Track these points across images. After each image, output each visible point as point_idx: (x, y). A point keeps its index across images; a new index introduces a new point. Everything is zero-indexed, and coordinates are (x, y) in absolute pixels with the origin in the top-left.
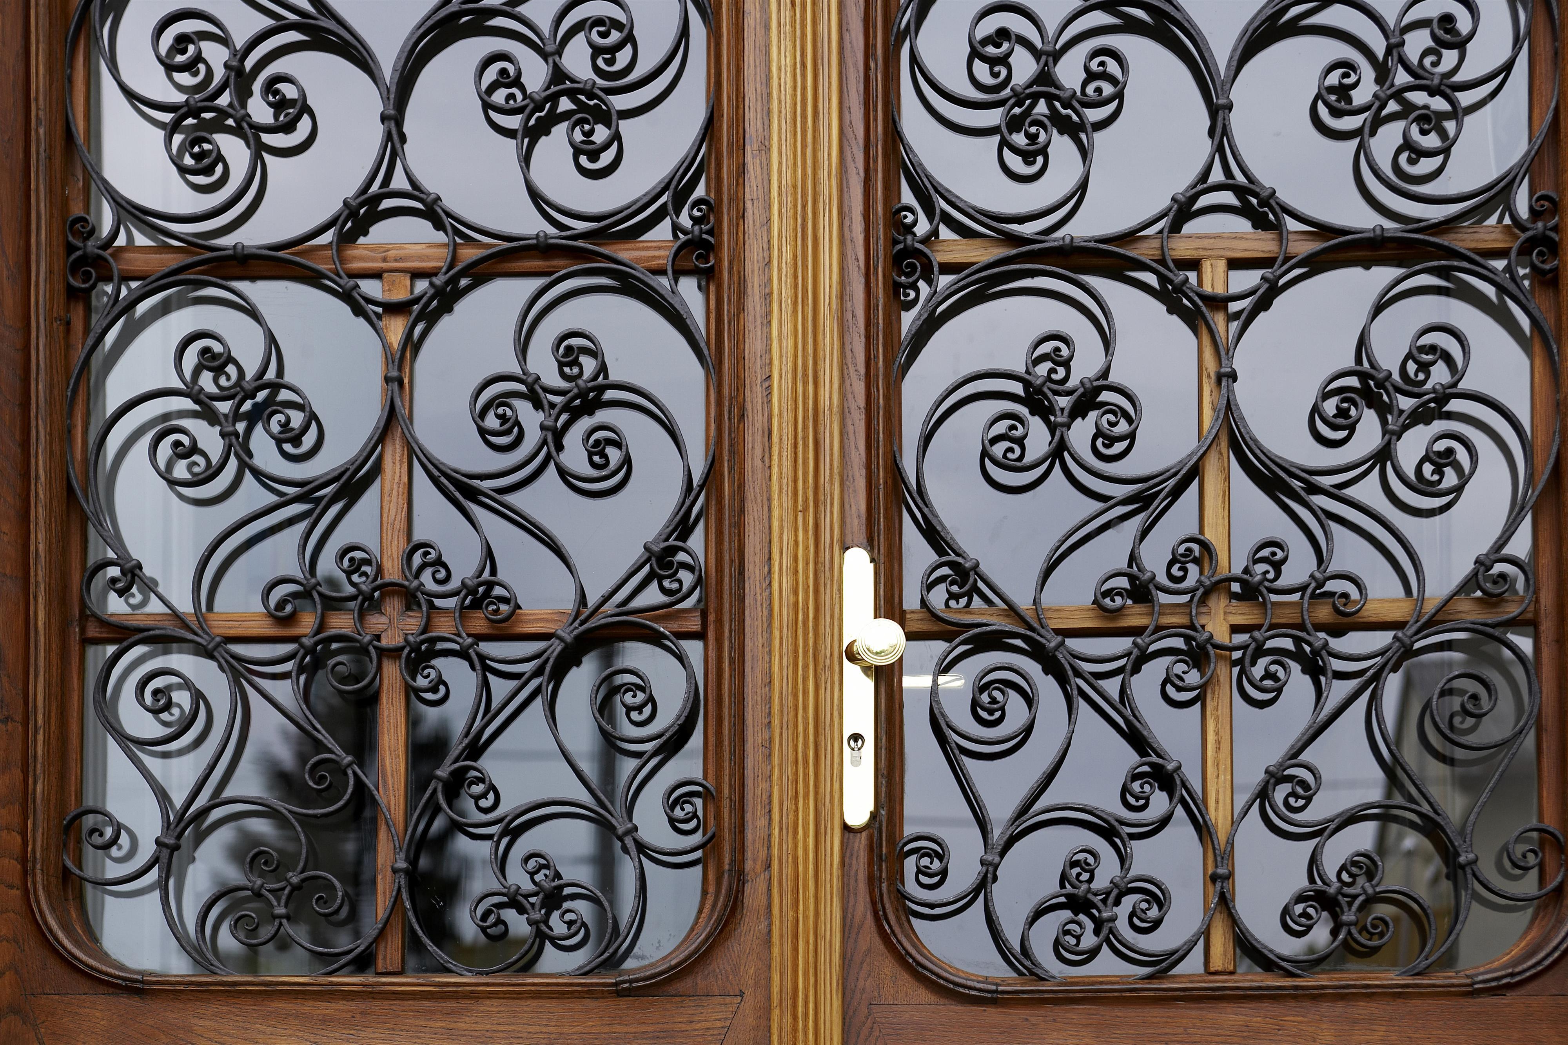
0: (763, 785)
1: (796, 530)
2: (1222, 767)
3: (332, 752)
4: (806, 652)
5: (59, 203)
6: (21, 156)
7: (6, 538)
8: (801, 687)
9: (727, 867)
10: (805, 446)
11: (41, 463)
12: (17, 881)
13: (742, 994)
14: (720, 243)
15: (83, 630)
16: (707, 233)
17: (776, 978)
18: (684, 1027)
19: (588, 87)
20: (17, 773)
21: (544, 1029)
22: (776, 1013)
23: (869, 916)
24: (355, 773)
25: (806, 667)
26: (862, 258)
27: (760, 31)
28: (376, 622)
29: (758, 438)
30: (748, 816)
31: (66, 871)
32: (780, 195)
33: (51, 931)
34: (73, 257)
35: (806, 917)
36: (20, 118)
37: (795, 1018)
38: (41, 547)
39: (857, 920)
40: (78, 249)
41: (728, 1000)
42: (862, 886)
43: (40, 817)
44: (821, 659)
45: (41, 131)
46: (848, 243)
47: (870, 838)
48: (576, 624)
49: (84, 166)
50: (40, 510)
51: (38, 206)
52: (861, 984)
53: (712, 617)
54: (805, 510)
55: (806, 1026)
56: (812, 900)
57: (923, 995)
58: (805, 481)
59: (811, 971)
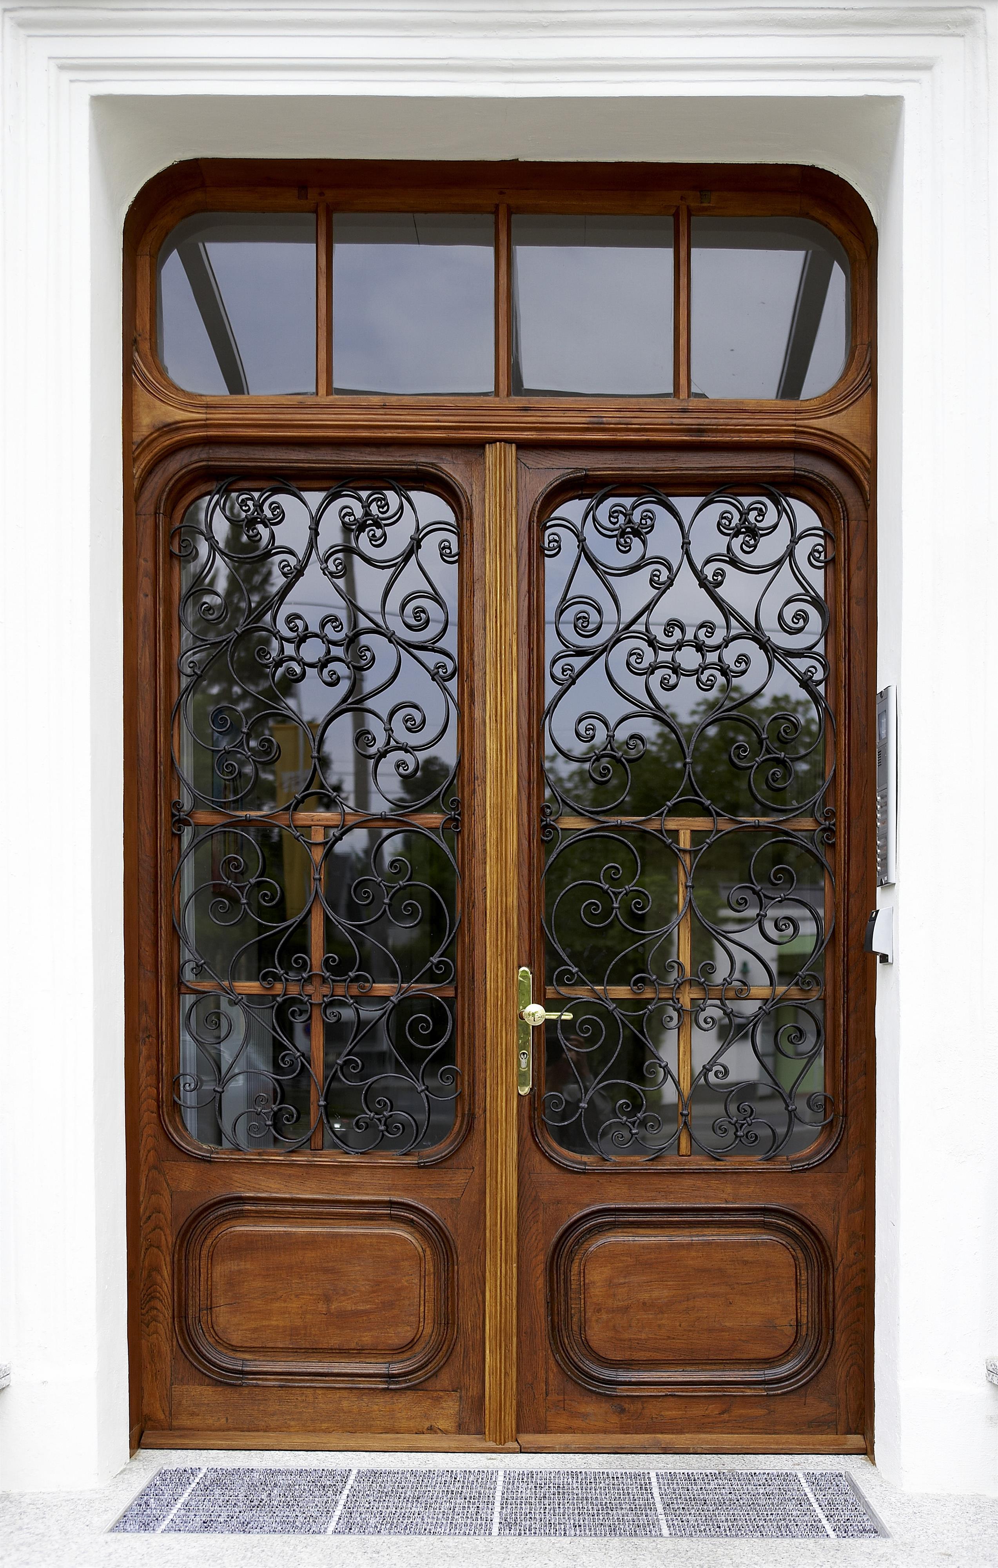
0: (482, 1074)
1: (497, 963)
2: (686, 1063)
3: (290, 1050)
4: (502, 1019)
5: (169, 796)
6: (153, 777)
7: (147, 954)
8: (499, 1035)
9: (466, 1112)
10: (502, 924)
11: (163, 921)
12: (155, 1110)
13: (473, 1168)
14: (463, 819)
15: (179, 990)
16: (458, 815)
17: (488, 1164)
18: (448, 1182)
19: (404, 747)
20: (155, 1062)
21: (386, 1182)
22: (488, 1180)
23: (529, 1134)
24: (301, 1060)
25: (502, 1025)
26: (527, 833)
27: (482, 728)
28: (309, 989)
29: (481, 916)
30: (476, 1088)
31: (175, 1101)
32: (490, 807)
33: (170, 1134)
34: (174, 820)
35: (501, 1138)
36: (152, 760)
37: (497, 1183)
38: (164, 959)
39: (524, 1136)
40: (176, 816)
41: (467, 1170)
42: (526, 1120)
43: (165, 1082)
44: (508, 1021)
45: (162, 767)
46: (521, 826)
47: (530, 1099)
48: (399, 995)
49: (178, 776)
50: (163, 942)
51: (160, 802)
52: (525, 1164)
53: (459, 990)
54: (502, 954)
55: (501, 1187)
56: (504, 1131)
57: (554, 1169)
58: (501, 941)
59: (504, 1163)
